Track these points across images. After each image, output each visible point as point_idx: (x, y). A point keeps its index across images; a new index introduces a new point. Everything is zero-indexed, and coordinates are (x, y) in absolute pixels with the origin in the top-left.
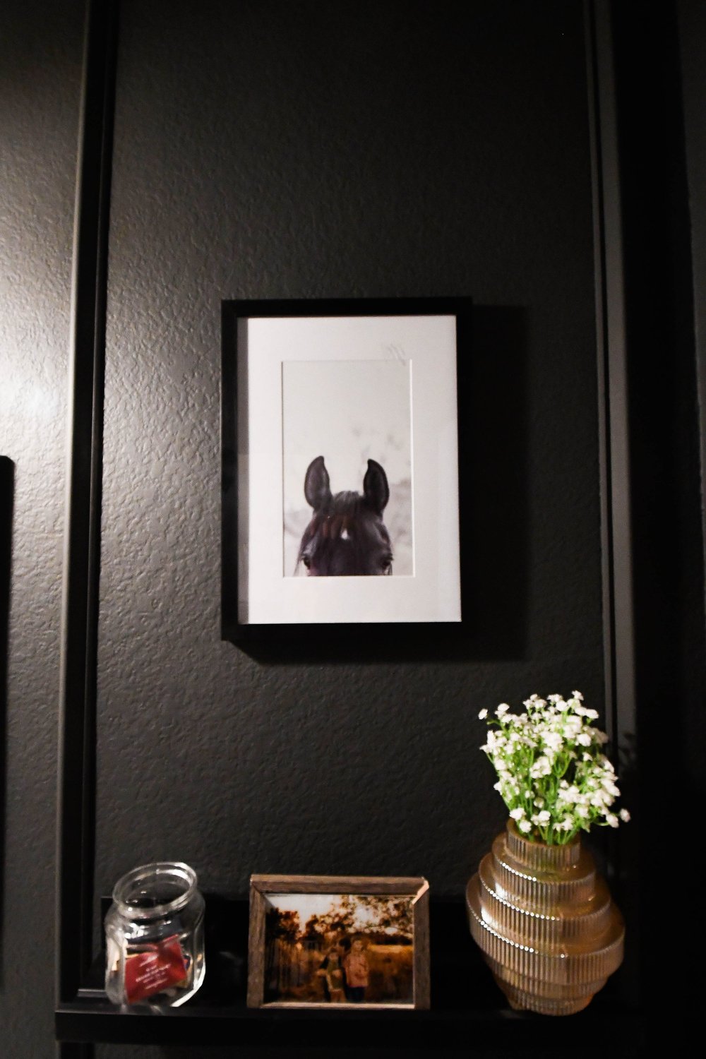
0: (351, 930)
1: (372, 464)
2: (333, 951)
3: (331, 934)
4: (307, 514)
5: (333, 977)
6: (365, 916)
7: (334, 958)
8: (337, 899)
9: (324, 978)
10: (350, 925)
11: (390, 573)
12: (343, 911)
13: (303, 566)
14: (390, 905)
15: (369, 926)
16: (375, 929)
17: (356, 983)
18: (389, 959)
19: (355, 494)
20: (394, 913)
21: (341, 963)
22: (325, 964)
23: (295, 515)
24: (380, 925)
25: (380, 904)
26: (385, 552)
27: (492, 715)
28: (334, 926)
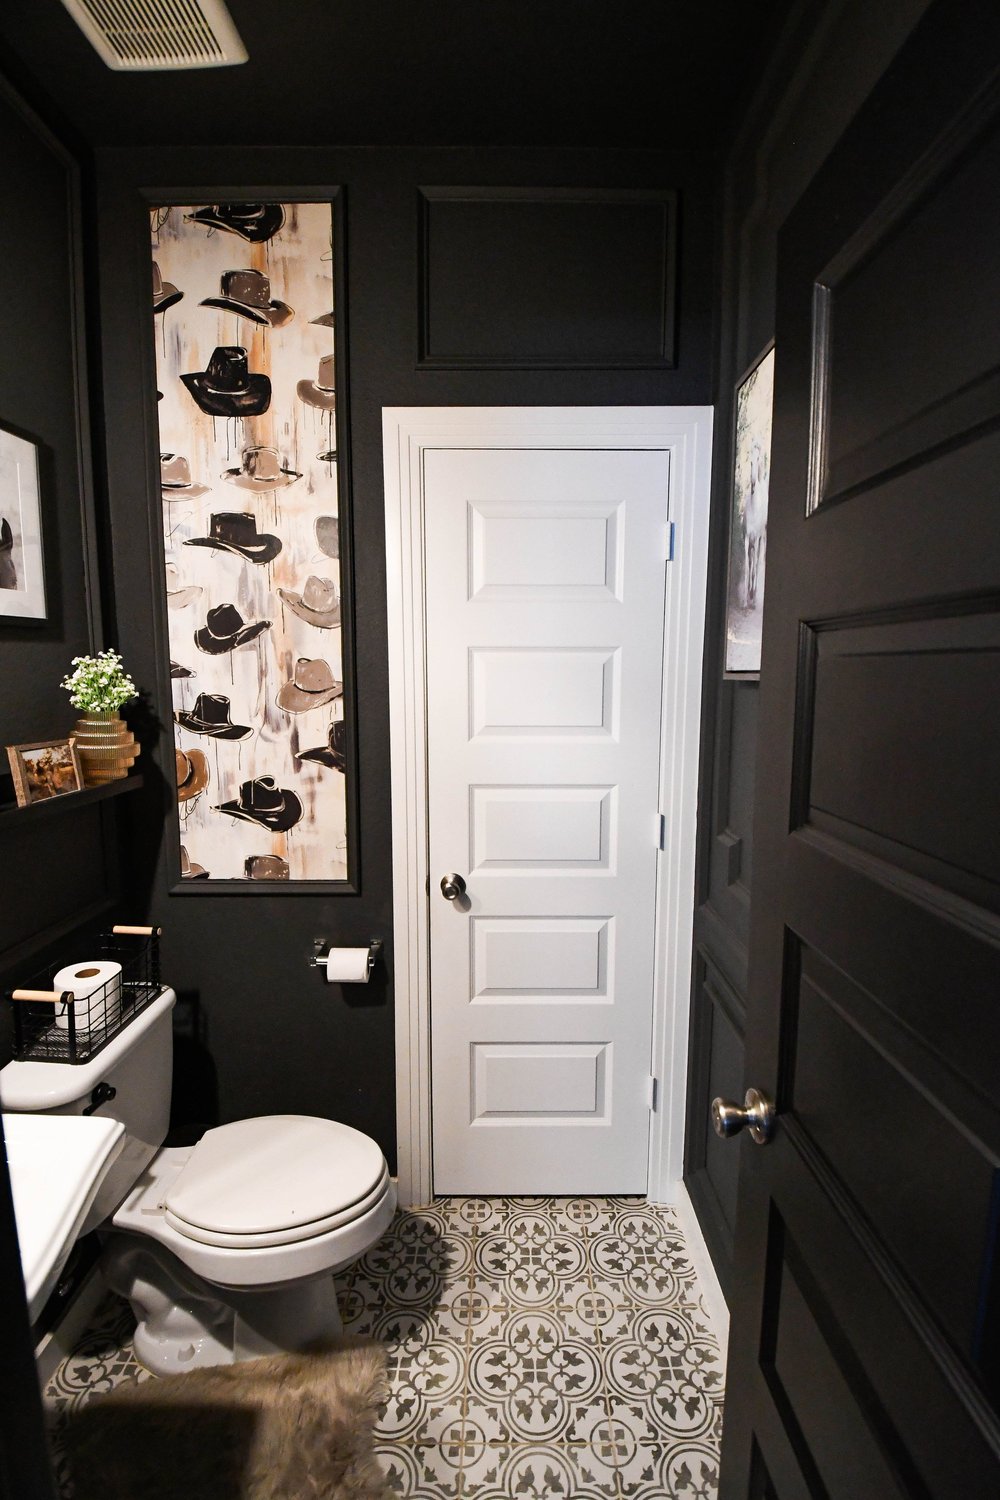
0: (52, 763)
1: (4, 520)
2: (49, 773)
3: (46, 767)
5: (53, 786)
6: (57, 756)
7: (49, 777)
8: (45, 751)
9: (47, 787)
11: (16, 588)
12: (48, 756)
14: (63, 750)
15: (57, 760)
17: (58, 786)
18: (67, 773)
20: (65, 753)
21: (51, 779)
22: (46, 780)
24: (61, 759)
25: (59, 750)
26: (13, 575)
28: (46, 763)
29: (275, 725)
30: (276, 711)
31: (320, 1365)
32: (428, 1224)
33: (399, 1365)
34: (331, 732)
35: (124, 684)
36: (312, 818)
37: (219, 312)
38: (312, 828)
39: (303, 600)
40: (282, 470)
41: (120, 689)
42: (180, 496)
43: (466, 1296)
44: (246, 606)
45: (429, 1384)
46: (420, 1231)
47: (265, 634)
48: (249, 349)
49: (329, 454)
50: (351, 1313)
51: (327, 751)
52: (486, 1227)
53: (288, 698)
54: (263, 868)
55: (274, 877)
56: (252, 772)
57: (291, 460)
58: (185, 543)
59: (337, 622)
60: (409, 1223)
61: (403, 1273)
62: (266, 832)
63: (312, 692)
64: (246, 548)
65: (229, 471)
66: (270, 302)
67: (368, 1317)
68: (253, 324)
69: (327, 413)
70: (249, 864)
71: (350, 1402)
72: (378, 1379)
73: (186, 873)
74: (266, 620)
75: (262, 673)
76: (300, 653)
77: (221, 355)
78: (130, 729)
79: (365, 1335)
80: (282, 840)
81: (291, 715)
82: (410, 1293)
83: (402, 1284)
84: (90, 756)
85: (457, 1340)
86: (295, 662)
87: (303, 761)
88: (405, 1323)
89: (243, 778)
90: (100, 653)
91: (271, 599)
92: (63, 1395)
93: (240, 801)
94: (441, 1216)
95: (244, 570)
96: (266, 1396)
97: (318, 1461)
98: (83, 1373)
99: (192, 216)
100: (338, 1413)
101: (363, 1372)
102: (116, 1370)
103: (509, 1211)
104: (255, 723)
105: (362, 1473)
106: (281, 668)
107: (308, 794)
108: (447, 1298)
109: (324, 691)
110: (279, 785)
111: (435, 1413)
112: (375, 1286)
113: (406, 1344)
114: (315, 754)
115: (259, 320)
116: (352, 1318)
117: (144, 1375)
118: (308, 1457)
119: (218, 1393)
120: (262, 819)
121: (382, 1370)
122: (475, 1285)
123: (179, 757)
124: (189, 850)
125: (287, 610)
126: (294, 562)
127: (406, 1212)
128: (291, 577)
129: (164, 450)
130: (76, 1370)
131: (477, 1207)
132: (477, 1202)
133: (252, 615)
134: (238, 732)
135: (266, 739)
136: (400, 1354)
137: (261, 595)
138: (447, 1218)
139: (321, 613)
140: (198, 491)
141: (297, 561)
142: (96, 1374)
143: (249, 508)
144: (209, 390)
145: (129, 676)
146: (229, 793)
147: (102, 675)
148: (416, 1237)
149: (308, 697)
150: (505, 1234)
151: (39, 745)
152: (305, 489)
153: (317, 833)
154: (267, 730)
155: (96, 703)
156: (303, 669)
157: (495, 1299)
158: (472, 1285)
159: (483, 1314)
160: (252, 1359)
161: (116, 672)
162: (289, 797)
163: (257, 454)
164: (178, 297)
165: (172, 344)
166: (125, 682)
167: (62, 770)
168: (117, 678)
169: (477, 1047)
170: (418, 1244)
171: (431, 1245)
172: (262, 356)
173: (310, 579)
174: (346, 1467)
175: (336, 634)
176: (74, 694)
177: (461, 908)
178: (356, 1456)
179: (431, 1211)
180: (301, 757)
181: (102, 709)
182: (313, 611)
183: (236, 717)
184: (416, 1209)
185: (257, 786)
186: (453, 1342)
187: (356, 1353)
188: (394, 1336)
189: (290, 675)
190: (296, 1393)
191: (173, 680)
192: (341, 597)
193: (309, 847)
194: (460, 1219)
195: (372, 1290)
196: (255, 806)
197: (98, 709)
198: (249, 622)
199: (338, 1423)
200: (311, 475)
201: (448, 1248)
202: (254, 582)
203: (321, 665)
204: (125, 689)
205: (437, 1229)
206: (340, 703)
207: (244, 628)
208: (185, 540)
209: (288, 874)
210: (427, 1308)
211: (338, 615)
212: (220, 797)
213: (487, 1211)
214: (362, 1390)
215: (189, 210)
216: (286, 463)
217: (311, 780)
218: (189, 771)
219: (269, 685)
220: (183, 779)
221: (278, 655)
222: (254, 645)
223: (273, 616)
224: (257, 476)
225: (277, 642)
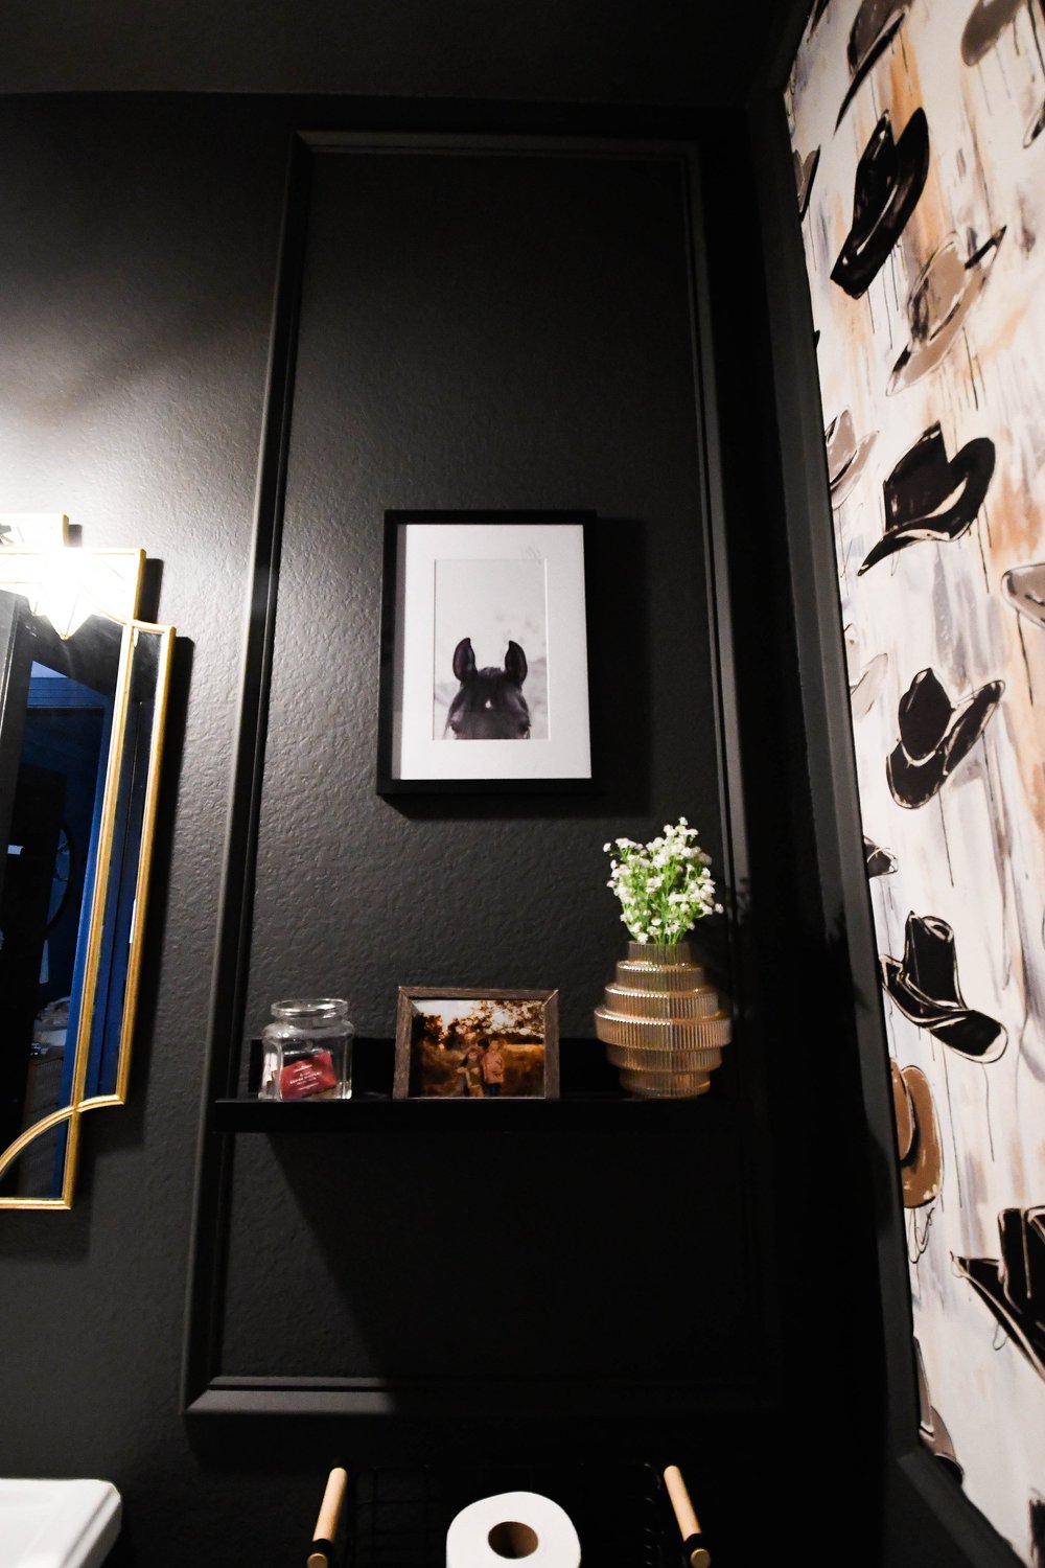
0: (489, 1031)
1: (512, 644)
2: (473, 1050)
3: (471, 1036)
4: (454, 686)
5: (472, 1074)
6: (501, 1018)
7: (473, 1057)
8: (477, 1004)
9: (464, 1075)
10: (488, 1027)
11: (528, 737)
12: (482, 1015)
13: (451, 731)
14: (524, 1009)
15: (505, 1027)
16: (510, 1030)
17: (493, 1079)
18: (522, 1057)
19: (499, 669)
20: (528, 1015)
21: (479, 1062)
22: (465, 1063)
23: (444, 687)
24: (515, 1027)
25: (515, 1008)
26: (524, 719)
27: (615, 847)
28: (473, 1028)
37: (852, 106)
40: (969, 265)
41: (680, 898)
42: (849, 484)
44: (950, 656)
47: (995, 721)
48: (890, 100)
56: (1017, 1178)
57: (981, 226)
58: (861, 572)
64: (936, 513)
65: (892, 369)
74: (990, 679)
75: (1001, 845)
91: (993, 609)
95: (939, 568)
104: (1006, 1009)
106: (1040, 821)
123: (896, 1080)
125: (1031, 625)
126: (1025, 472)
128: (1023, 523)
129: (828, 422)
133: (962, 677)
134: (979, 1033)
135: (1036, 1071)
137: (973, 613)
140: (866, 454)
141: (1031, 465)
143: (930, 416)
144: (859, 252)
151: (471, 991)
154: (1033, 1039)
163: (926, 281)
165: (819, 238)
172: (907, 86)
181: (651, 939)
185: (1033, 1233)
191: (872, 881)
198: (960, 701)
202: (958, 586)
204: (690, 898)
207: (954, 718)
208: (860, 567)
212: (965, 1229)
216: (973, 241)
218: (912, 1126)
219: (1020, 877)
220: (905, 1148)
221: (1029, 779)
222: (977, 763)
223: (1006, 660)
224: (933, 329)
225: (1024, 733)
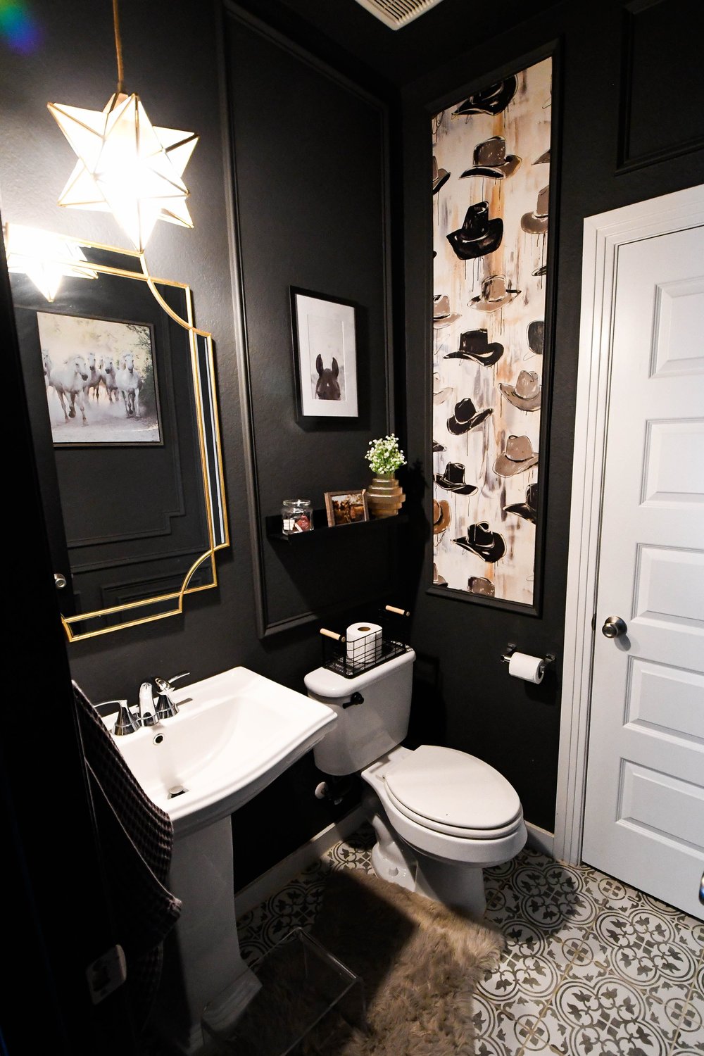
0: (350, 504)
1: (334, 359)
2: (347, 510)
3: (346, 505)
5: (348, 517)
6: (353, 499)
7: (347, 512)
8: (346, 496)
9: (346, 518)
11: (340, 399)
12: (348, 499)
13: (317, 396)
14: (357, 496)
15: (354, 502)
17: (353, 517)
18: (359, 510)
19: (330, 370)
20: (359, 498)
21: (349, 513)
22: (346, 514)
24: (356, 502)
26: (338, 392)
27: (373, 443)
28: (346, 503)
29: (491, 486)
30: (493, 476)
31: (459, 923)
32: (570, 879)
33: (511, 956)
34: (528, 492)
35: (399, 456)
36: (512, 556)
37: (472, 179)
38: (511, 563)
39: (516, 390)
40: (507, 291)
41: (395, 460)
42: (444, 324)
43: (578, 942)
44: (478, 398)
45: (526, 981)
46: (562, 880)
47: (489, 418)
48: (490, 201)
49: (541, 269)
50: (494, 906)
51: (525, 506)
52: (616, 904)
53: (501, 466)
54: (478, 586)
55: (485, 593)
56: (475, 518)
57: (514, 282)
58: (445, 358)
59: (537, 406)
60: (557, 871)
61: (539, 901)
62: (482, 561)
63: (517, 462)
64: (481, 356)
65: (472, 300)
66: (505, 158)
67: (504, 914)
68: (493, 180)
69: (542, 235)
70: (471, 581)
71: (470, 958)
72: (491, 955)
73: (436, 581)
74: (490, 408)
75: (485, 448)
76: (511, 432)
77: (472, 212)
78: (400, 485)
79: (497, 924)
80: (492, 567)
81: (502, 479)
82: (539, 916)
83: (535, 907)
84: (375, 502)
85: (558, 966)
86: (507, 438)
87: (508, 513)
88: (527, 933)
89: (470, 522)
90: (387, 437)
91: (494, 390)
92: (334, 860)
93: (467, 538)
94: (583, 878)
95: (479, 372)
96: (424, 921)
97: (436, 977)
98: (346, 854)
99: (456, 112)
100: (458, 957)
101: (484, 944)
102: (360, 861)
103: (640, 903)
104: (479, 483)
105: (459, 1002)
106: (497, 443)
107: (509, 537)
108: (563, 934)
109: (526, 460)
110: (491, 529)
111: (521, 1001)
112: (516, 898)
113: (521, 946)
114: (516, 508)
115: (497, 176)
116: (493, 909)
117: (371, 872)
118: (432, 970)
119: (399, 902)
120: (480, 551)
121: (498, 952)
122: (588, 938)
123: (435, 505)
124: (438, 567)
125: (504, 399)
126: (511, 361)
127: (557, 862)
128: (508, 373)
129: (436, 293)
130: (343, 850)
131: (614, 887)
132: (616, 884)
133: (481, 405)
134: (468, 490)
135: (485, 495)
136: (515, 950)
137: (488, 390)
138: (587, 883)
139: (526, 399)
140: (454, 318)
141: (513, 360)
142: (351, 858)
143: (484, 325)
144: (464, 241)
145: (402, 451)
146: (461, 531)
147: (386, 450)
148: (558, 883)
149: (514, 465)
150: (629, 917)
151: (344, 492)
152: (523, 302)
153: (514, 567)
154: (486, 489)
155: (381, 468)
156: (512, 444)
157: (600, 957)
158: (586, 937)
159: (586, 961)
160: (422, 895)
161: (395, 449)
162: (497, 538)
163: (491, 281)
164: (448, 176)
165: (443, 213)
166: (399, 455)
167: (356, 508)
168: (395, 452)
169: (627, 763)
170: (557, 888)
171: (566, 893)
172: (498, 203)
173: (521, 373)
174: (450, 992)
175: (536, 415)
176: (371, 462)
177: (621, 646)
178: (459, 990)
179: (577, 871)
180: (507, 510)
181: (385, 472)
182: (522, 398)
183: (468, 479)
184: (565, 864)
185: (478, 528)
186: (555, 966)
187: (483, 930)
188: (516, 935)
189: (503, 448)
190: (440, 931)
191: (434, 453)
192: (542, 385)
193: (509, 576)
194: (596, 889)
195: (513, 900)
196: (477, 542)
197: (383, 472)
198: (479, 410)
199: (457, 964)
200: (527, 289)
201: (577, 902)
202: (484, 380)
203: (524, 440)
204: (398, 460)
205: (576, 885)
206: (535, 470)
207: (476, 415)
208: (445, 356)
209: (494, 593)
210: (546, 933)
211: (539, 400)
212: (456, 533)
213: (621, 894)
214: (479, 954)
215: (454, 108)
216: (510, 285)
217: (512, 527)
218: (440, 514)
219: (489, 456)
220: (436, 519)
221: (497, 434)
222: (482, 427)
223: (495, 405)
224: (490, 299)
225: (497, 424)
